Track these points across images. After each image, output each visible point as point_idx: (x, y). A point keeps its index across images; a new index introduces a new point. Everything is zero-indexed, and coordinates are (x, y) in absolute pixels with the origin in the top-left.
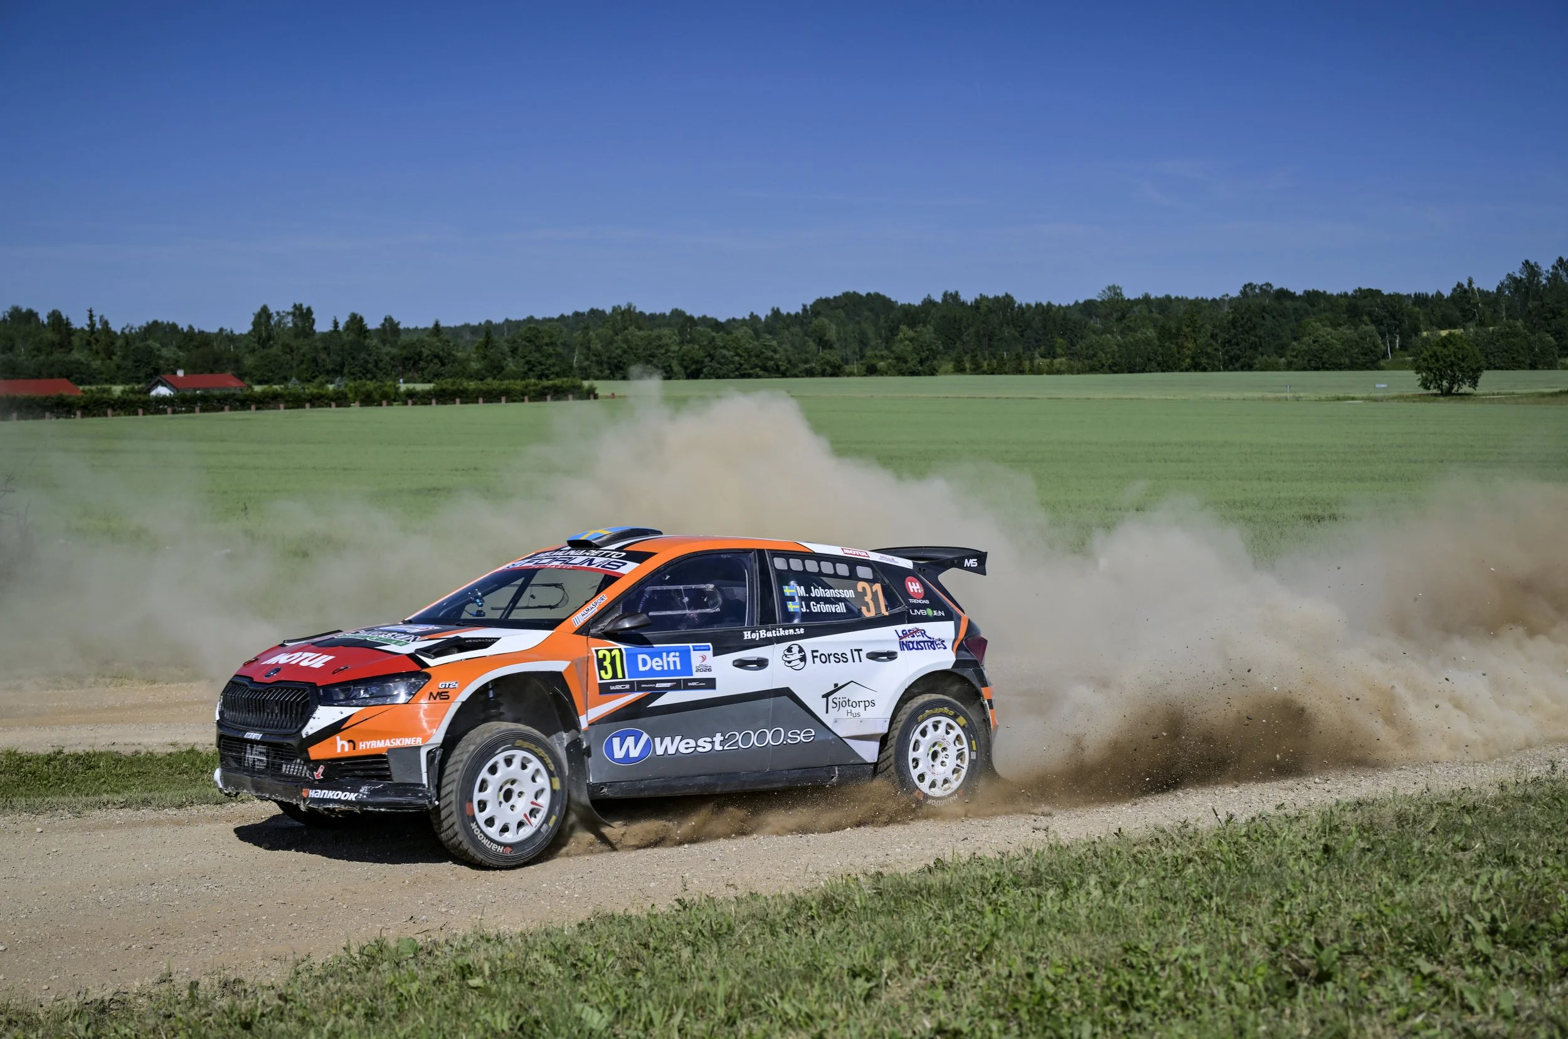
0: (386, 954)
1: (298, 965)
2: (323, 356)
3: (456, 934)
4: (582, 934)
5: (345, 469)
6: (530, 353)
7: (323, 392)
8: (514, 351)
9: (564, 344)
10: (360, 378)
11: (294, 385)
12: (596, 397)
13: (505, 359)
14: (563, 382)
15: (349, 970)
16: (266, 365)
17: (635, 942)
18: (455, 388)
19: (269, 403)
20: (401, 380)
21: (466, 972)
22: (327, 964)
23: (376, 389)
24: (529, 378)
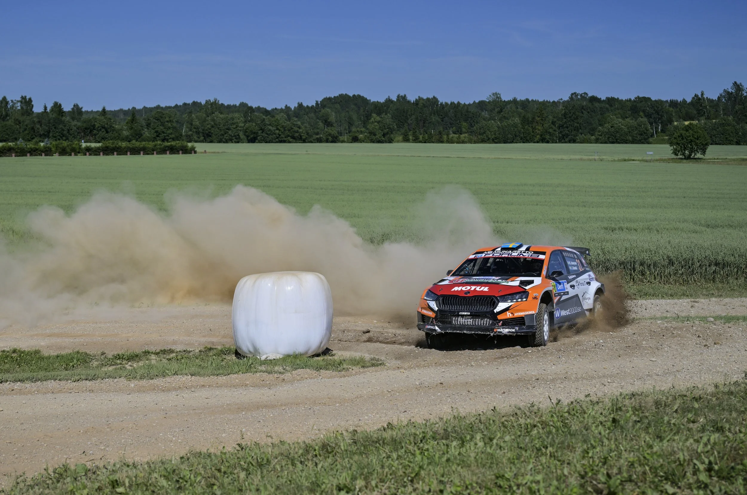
0: (69, 473)
1: (18, 478)
2: (38, 126)
3: (109, 462)
4: (182, 463)
5: (49, 192)
6: (158, 126)
7: (37, 147)
8: (148, 125)
9: (177, 122)
10: (59, 140)
11: (21, 143)
12: (195, 152)
13: (143, 130)
14: (177, 144)
15: (48, 482)
16: (4, 131)
17: (213, 468)
18: (114, 146)
19: (6, 153)
20: (83, 141)
21: (115, 484)
22: (34, 478)
23: (68, 146)
24: (157, 141)
